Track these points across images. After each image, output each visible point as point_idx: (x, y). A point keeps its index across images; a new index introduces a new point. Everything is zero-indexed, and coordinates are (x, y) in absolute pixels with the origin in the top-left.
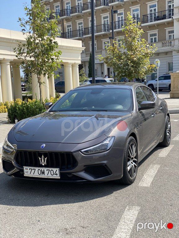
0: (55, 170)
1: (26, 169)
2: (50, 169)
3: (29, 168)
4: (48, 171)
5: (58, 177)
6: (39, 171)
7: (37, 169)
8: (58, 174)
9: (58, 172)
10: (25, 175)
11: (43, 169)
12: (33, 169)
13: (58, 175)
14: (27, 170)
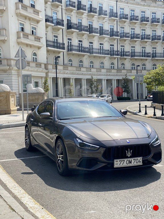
0: (139, 158)
1: (116, 161)
2: (136, 158)
3: (119, 161)
4: (134, 160)
5: (141, 164)
6: (128, 161)
7: (126, 160)
8: (141, 161)
9: (141, 160)
10: (114, 167)
11: (130, 159)
12: (123, 161)
13: (141, 163)
14: (117, 163)
